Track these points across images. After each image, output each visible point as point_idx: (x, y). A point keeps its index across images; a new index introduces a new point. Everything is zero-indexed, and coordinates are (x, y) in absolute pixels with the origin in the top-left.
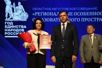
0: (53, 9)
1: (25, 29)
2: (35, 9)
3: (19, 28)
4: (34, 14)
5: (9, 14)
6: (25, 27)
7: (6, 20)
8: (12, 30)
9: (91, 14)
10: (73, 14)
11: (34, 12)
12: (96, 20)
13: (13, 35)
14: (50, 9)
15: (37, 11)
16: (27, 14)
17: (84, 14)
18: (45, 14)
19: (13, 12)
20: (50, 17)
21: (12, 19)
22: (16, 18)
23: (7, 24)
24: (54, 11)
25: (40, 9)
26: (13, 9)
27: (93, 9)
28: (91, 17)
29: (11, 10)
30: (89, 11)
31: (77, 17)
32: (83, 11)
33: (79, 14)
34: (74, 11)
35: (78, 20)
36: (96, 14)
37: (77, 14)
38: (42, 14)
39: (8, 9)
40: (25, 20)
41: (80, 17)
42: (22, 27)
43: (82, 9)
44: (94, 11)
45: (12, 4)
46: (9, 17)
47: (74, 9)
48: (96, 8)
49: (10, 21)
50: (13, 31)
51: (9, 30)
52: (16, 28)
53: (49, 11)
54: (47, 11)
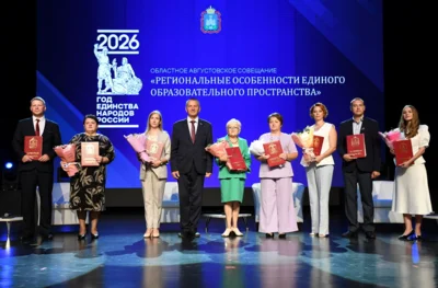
0: (191, 70)
1: (135, 110)
2: (156, 71)
3: (124, 110)
4: (153, 81)
5: (104, 81)
6: (136, 107)
7: (99, 93)
8: (110, 113)
9: (266, 80)
10: (231, 80)
11: (154, 76)
12: (276, 92)
13: (113, 123)
14: (185, 71)
15: (160, 75)
16: (139, 80)
17: (252, 80)
18: (175, 80)
19: (113, 77)
20: (185, 86)
21: (110, 90)
22: (119, 90)
23: (100, 102)
24: (193, 75)
25: (165, 71)
26: (112, 72)
27: (269, 71)
28: (265, 86)
29: (109, 73)
30: (262, 75)
31: (239, 86)
32: (250, 75)
33: (243, 80)
34: (232, 75)
35: (241, 91)
36: (274, 80)
37: (239, 80)
38: (171, 80)
39: (103, 71)
40: (136, 92)
41: (246, 87)
42: (131, 106)
43: (248, 71)
44: (272, 75)
45: (111, 62)
46: (104, 87)
47: (234, 70)
48: (274, 70)
49: (106, 96)
50: (111, 116)
51: (105, 113)
52: (118, 110)
53: (184, 75)
54: (178, 75)
